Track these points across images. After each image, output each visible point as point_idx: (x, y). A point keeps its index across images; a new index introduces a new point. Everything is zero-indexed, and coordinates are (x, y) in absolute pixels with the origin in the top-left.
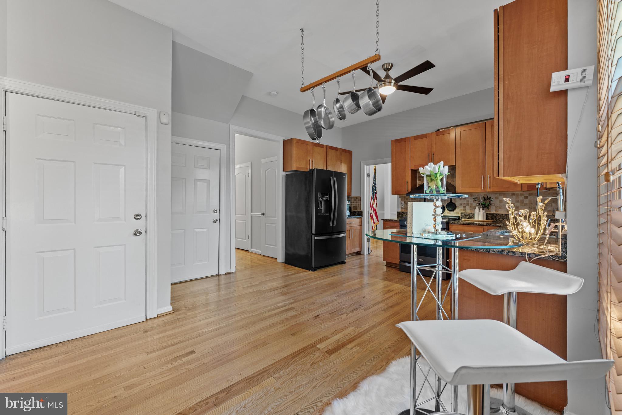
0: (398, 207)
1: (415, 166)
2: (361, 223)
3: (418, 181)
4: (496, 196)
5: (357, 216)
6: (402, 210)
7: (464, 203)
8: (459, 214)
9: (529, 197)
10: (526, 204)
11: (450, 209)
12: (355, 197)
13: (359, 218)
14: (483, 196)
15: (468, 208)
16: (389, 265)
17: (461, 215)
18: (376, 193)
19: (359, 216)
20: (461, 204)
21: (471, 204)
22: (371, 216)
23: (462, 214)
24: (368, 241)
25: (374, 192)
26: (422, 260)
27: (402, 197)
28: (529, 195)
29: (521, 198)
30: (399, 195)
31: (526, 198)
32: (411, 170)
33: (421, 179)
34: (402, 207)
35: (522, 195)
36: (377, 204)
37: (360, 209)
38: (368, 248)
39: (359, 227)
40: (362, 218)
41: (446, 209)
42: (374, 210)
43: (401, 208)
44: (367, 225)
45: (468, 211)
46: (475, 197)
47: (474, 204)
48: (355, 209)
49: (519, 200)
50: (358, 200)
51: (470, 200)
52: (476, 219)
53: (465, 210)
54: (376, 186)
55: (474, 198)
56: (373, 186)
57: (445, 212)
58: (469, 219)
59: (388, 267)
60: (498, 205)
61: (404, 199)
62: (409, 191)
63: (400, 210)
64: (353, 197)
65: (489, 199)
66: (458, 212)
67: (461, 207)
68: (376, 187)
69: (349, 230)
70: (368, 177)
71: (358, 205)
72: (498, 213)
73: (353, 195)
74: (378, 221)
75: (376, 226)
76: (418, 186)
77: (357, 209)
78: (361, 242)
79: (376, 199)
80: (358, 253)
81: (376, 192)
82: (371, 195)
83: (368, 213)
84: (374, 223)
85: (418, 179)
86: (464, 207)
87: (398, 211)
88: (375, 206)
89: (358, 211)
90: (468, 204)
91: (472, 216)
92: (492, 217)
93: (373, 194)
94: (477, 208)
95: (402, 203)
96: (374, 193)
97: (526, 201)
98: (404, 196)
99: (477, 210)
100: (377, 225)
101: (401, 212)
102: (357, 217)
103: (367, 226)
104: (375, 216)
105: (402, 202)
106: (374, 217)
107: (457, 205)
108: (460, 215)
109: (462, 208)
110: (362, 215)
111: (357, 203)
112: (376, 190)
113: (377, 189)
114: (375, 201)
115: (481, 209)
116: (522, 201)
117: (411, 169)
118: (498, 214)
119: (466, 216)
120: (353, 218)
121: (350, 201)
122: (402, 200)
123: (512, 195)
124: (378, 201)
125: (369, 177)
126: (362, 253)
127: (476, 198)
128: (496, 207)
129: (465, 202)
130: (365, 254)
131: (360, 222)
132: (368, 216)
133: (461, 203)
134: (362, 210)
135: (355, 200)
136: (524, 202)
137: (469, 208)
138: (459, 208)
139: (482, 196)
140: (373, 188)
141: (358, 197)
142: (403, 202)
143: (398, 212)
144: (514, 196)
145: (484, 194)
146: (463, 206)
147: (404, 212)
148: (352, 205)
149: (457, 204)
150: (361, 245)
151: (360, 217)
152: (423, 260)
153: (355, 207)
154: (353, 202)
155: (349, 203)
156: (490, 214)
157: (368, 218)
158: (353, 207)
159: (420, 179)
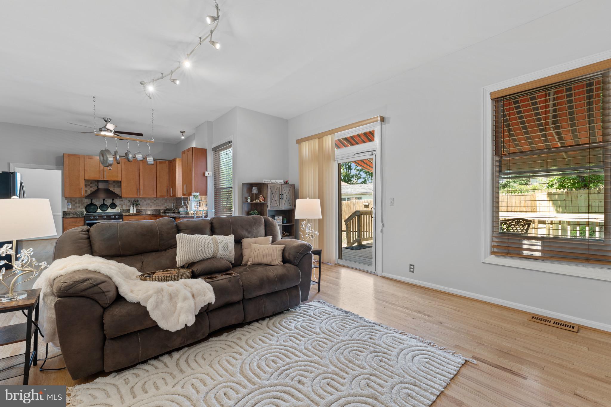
0: (63, 208)
1: (88, 177)
4: (141, 200)
6: (67, 210)
9: (156, 200)
10: (155, 204)
11: (114, 207)
20: (120, 204)
21: (127, 204)
23: (121, 210)
27: (68, 199)
34: (68, 207)
35: (153, 199)
41: (109, 207)
45: (125, 208)
46: (129, 200)
49: (151, 202)
51: (126, 202)
52: (132, 212)
53: (122, 208)
57: (109, 210)
58: (126, 212)
61: (71, 201)
65: (138, 201)
66: (118, 209)
67: (120, 206)
72: (142, 209)
86: (122, 206)
87: (64, 210)
90: (124, 204)
91: (129, 211)
94: (132, 206)
97: (155, 202)
98: (70, 199)
99: (132, 208)
107: (117, 205)
108: (119, 211)
115: (135, 207)
116: (153, 202)
117: (85, 179)
119: (124, 211)
128: (141, 205)
129: (123, 203)
137: (125, 207)
138: (118, 207)
139: (133, 199)
142: (69, 203)
143: (64, 212)
144: (149, 200)
145: (135, 199)
147: (70, 211)
156: (138, 209)
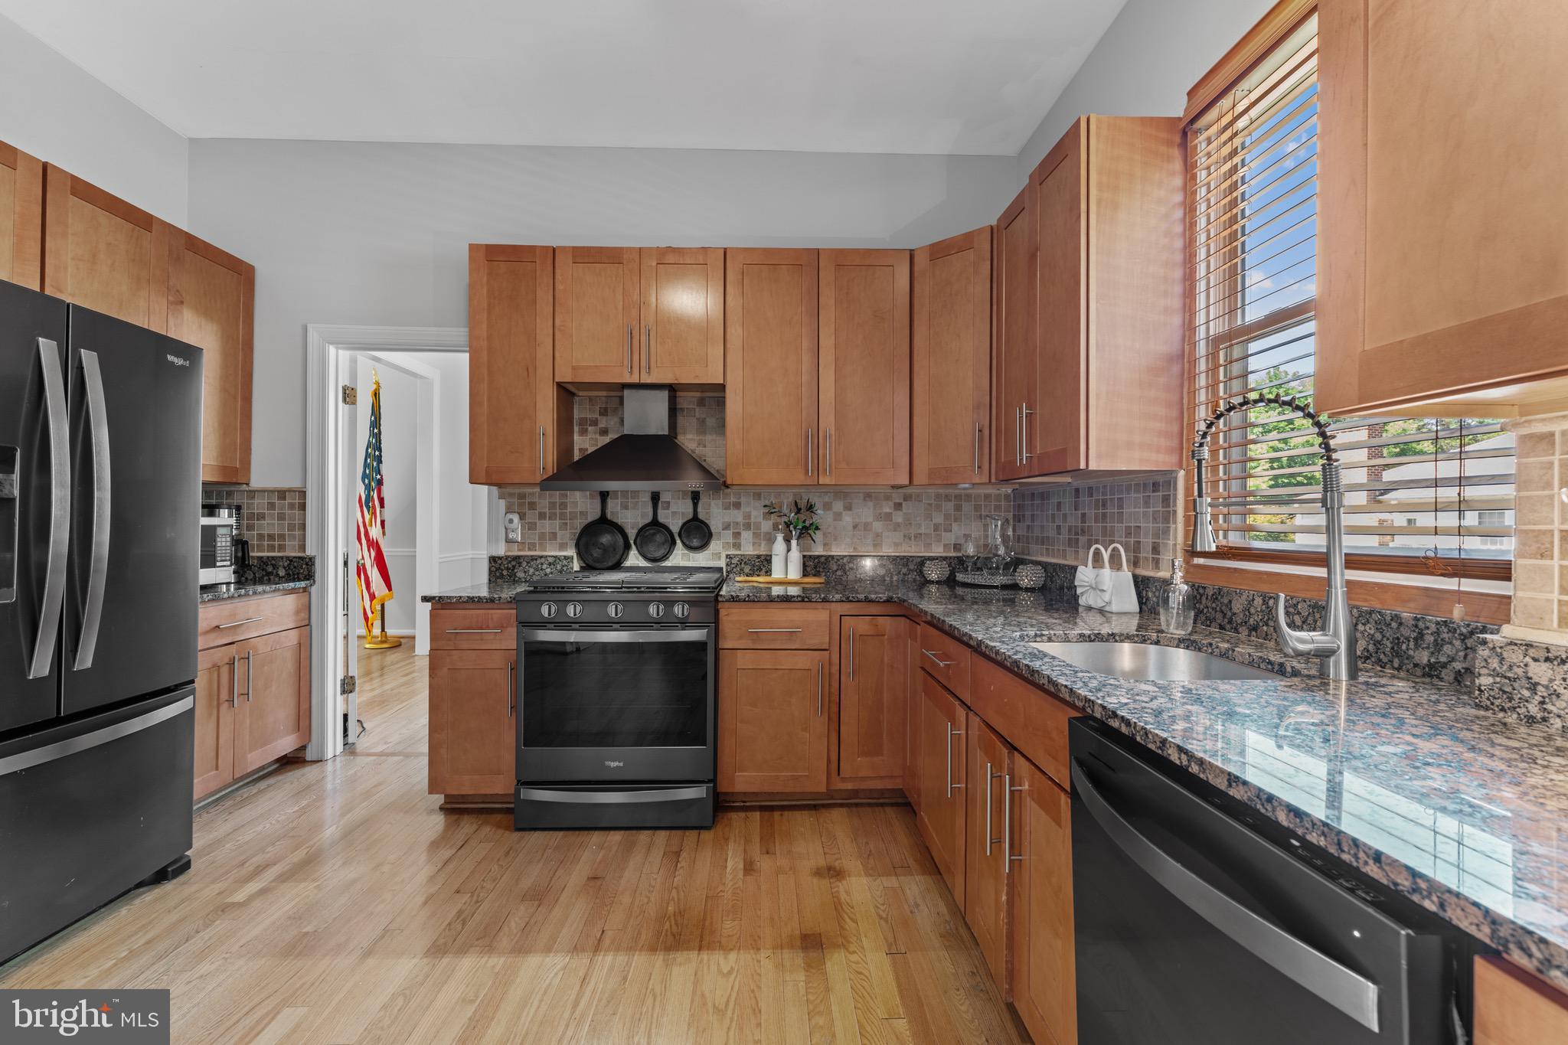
0: (492, 538)
1: (574, 368)
2: (304, 615)
3: (576, 437)
4: (827, 499)
5: (281, 580)
6: (508, 550)
7: (737, 523)
8: (720, 558)
9: (906, 505)
10: (898, 525)
11: (695, 543)
12: (271, 491)
13: (293, 591)
14: (791, 499)
15: (746, 536)
16: (456, 808)
17: (727, 565)
18: (380, 483)
19: (294, 580)
20: (726, 527)
21: (758, 526)
22: (361, 569)
23: (730, 558)
24: (343, 692)
25: (373, 477)
26: (616, 764)
27: (511, 495)
28: (904, 501)
29: (887, 509)
30: (499, 485)
31: (898, 506)
32: (557, 383)
33: (590, 428)
34: (511, 536)
35: (888, 498)
36: (383, 523)
37: (303, 548)
38: (346, 717)
39: (293, 637)
40: (314, 589)
41: (678, 542)
42: (373, 545)
43: (508, 541)
44: (340, 612)
45: (748, 549)
46: (767, 503)
47: (766, 526)
48: (272, 548)
49: (880, 514)
50: (292, 506)
51: (754, 513)
52: (777, 573)
53: (737, 546)
54: (381, 456)
55: (765, 506)
56: (367, 455)
57: (676, 555)
58: (751, 575)
59: (454, 817)
60: (831, 530)
61: (521, 505)
62: (550, 473)
63: (501, 550)
64: (263, 491)
65: (810, 508)
66: (716, 554)
67: (728, 536)
68: (379, 460)
69: (226, 660)
70: (344, 401)
71: (291, 527)
72: (833, 554)
73: (261, 476)
74: (390, 589)
75: (379, 608)
76: (577, 457)
77: (281, 548)
78: (304, 706)
79: (382, 506)
80: (291, 761)
81: (378, 477)
82: (361, 490)
83: (346, 564)
84: (372, 597)
85: (576, 429)
86: (737, 535)
87: (495, 554)
88: (375, 532)
89: (288, 558)
90: (748, 526)
91: (763, 564)
92: (815, 567)
93: (368, 488)
94: (780, 537)
95: (511, 521)
96: (373, 484)
97: (898, 517)
98: (519, 494)
99: (779, 545)
100: (383, 606)
101: (507, 557)
102: (280, 586)
103: (341, 619)
104: (375, 569)
105: (510, 516)
106: (374, 574)
107: (713, 529)
108: (722, 563)
109: (731, 540)
110: (309, 576)
111: (281, 517)
112: (379, 472)
113: (384, 468)
114: (374, 513)
115: (794, 543)
116: (890, 517)
117: (557, 380)
118: (832, 557)
119: (743, 566)
120: (255, 593)
121: (238, 508)
122: (509, 511)
123: (864, 500)
124: (389, 513)
125: (354, 403)
126: (310, 755)
127: (771, 506)
128: (824, 534)
129: (740, 519)
130: (330, 755)
131: (298, 612)
132: (346, 574)
133: (726, 520)
134: (310, 551)
135: (272, 506)
136: (894, 521)
137: (751, 539)
138: (719, 539)
139: (788, 498)
140: (366, 465)
141: (290, 490)
142: (516, 518)
143: (493, 560)
144: (871, 501)
145: (795, 495)
146: (733, 533)
147: (519, 557)
148: (250, 528)
149: (715, 525)
150: (304, 717)
151: (303, 584)
152: (621, 764)
153: (271, 537)
154: (261, 517)
155: (233, 521)
156: (810, 556)
157: (346, 583)
158: (261, 537)
159: (587, 430)
